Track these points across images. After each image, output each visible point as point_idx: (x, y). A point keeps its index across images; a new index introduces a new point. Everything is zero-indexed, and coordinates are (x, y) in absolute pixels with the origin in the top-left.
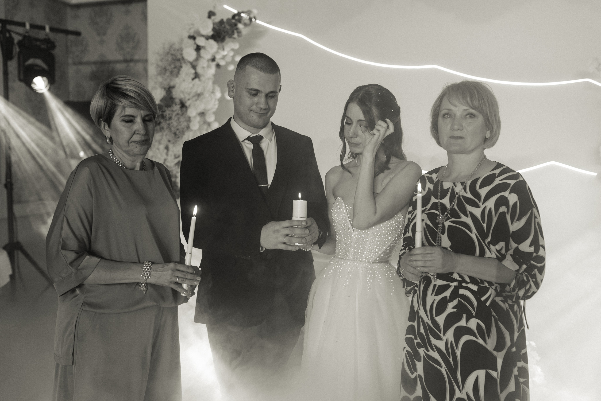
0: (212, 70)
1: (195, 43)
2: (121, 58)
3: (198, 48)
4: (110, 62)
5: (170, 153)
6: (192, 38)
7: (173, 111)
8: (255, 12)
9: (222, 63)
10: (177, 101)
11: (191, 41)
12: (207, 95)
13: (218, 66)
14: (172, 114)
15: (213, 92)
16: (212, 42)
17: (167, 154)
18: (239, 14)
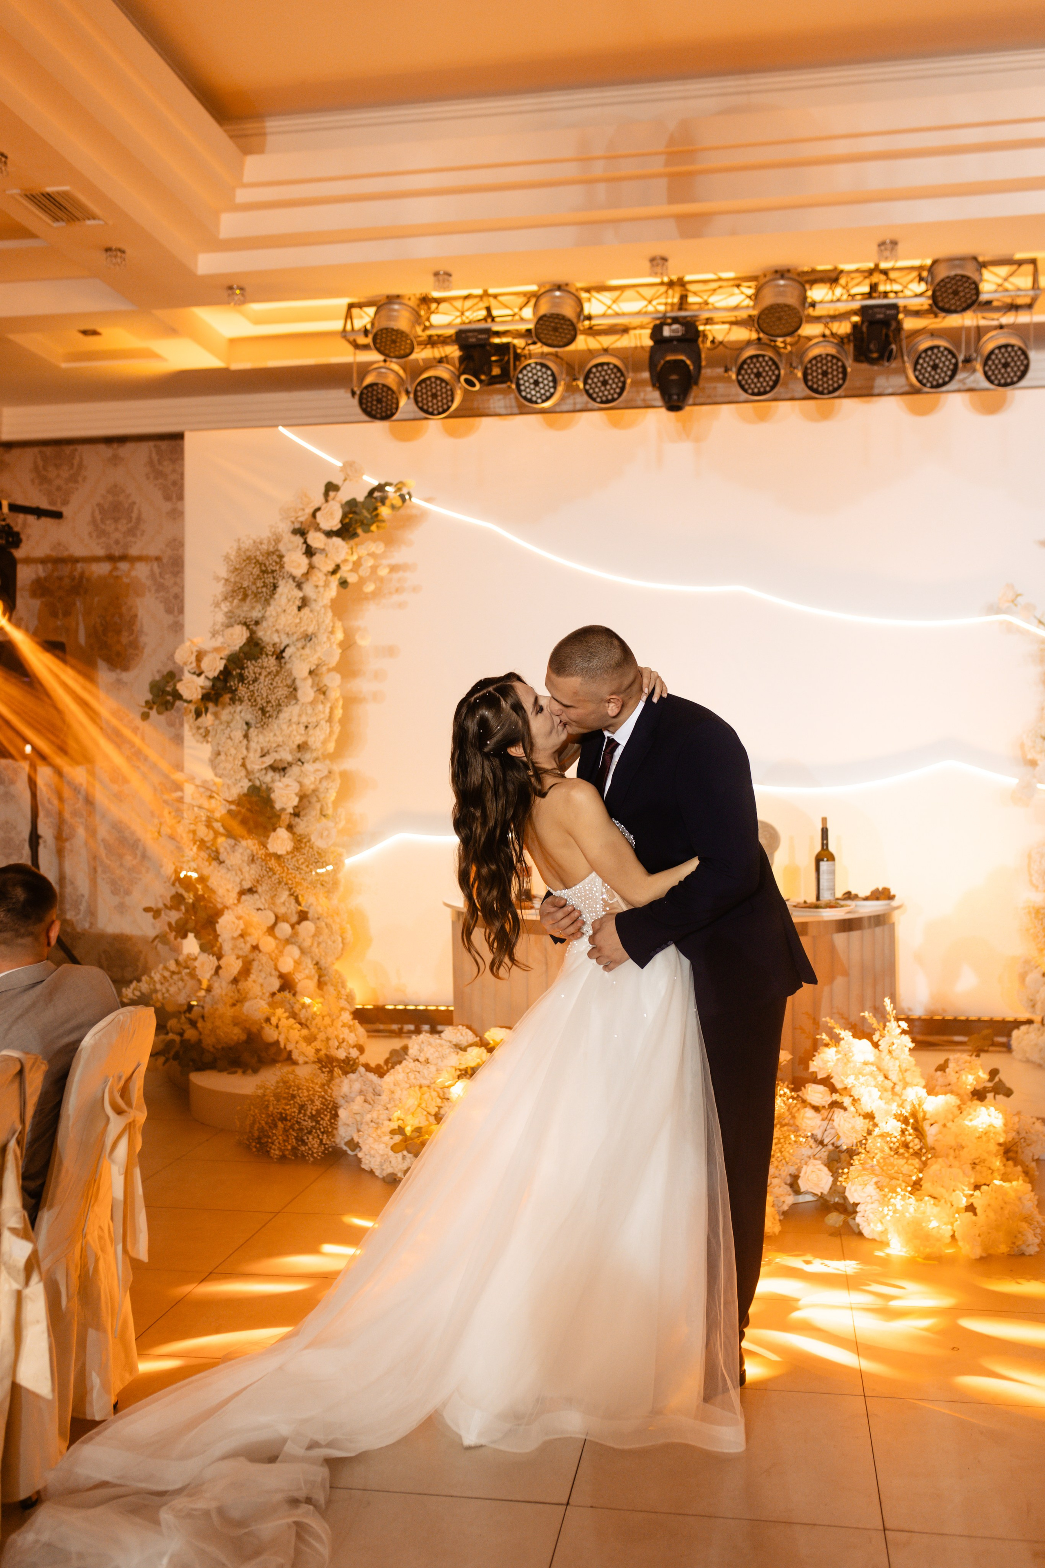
0: (333, 590)
1: (305, 542)
2: (101, 552)
3: (310, 552)
4: (76, 560)
5: (253, 745)
6: (301, 532)
7: (262, 667)
8: (411, 484)
9: (352, 578)
10: (270, 649)
11: (299, 540)
12: (323, 637)
13: (344, 583)
14: (260, 674)
15: (332, 632)
16: (337, 541)
17: (247, 749)
18: (380, 488)
